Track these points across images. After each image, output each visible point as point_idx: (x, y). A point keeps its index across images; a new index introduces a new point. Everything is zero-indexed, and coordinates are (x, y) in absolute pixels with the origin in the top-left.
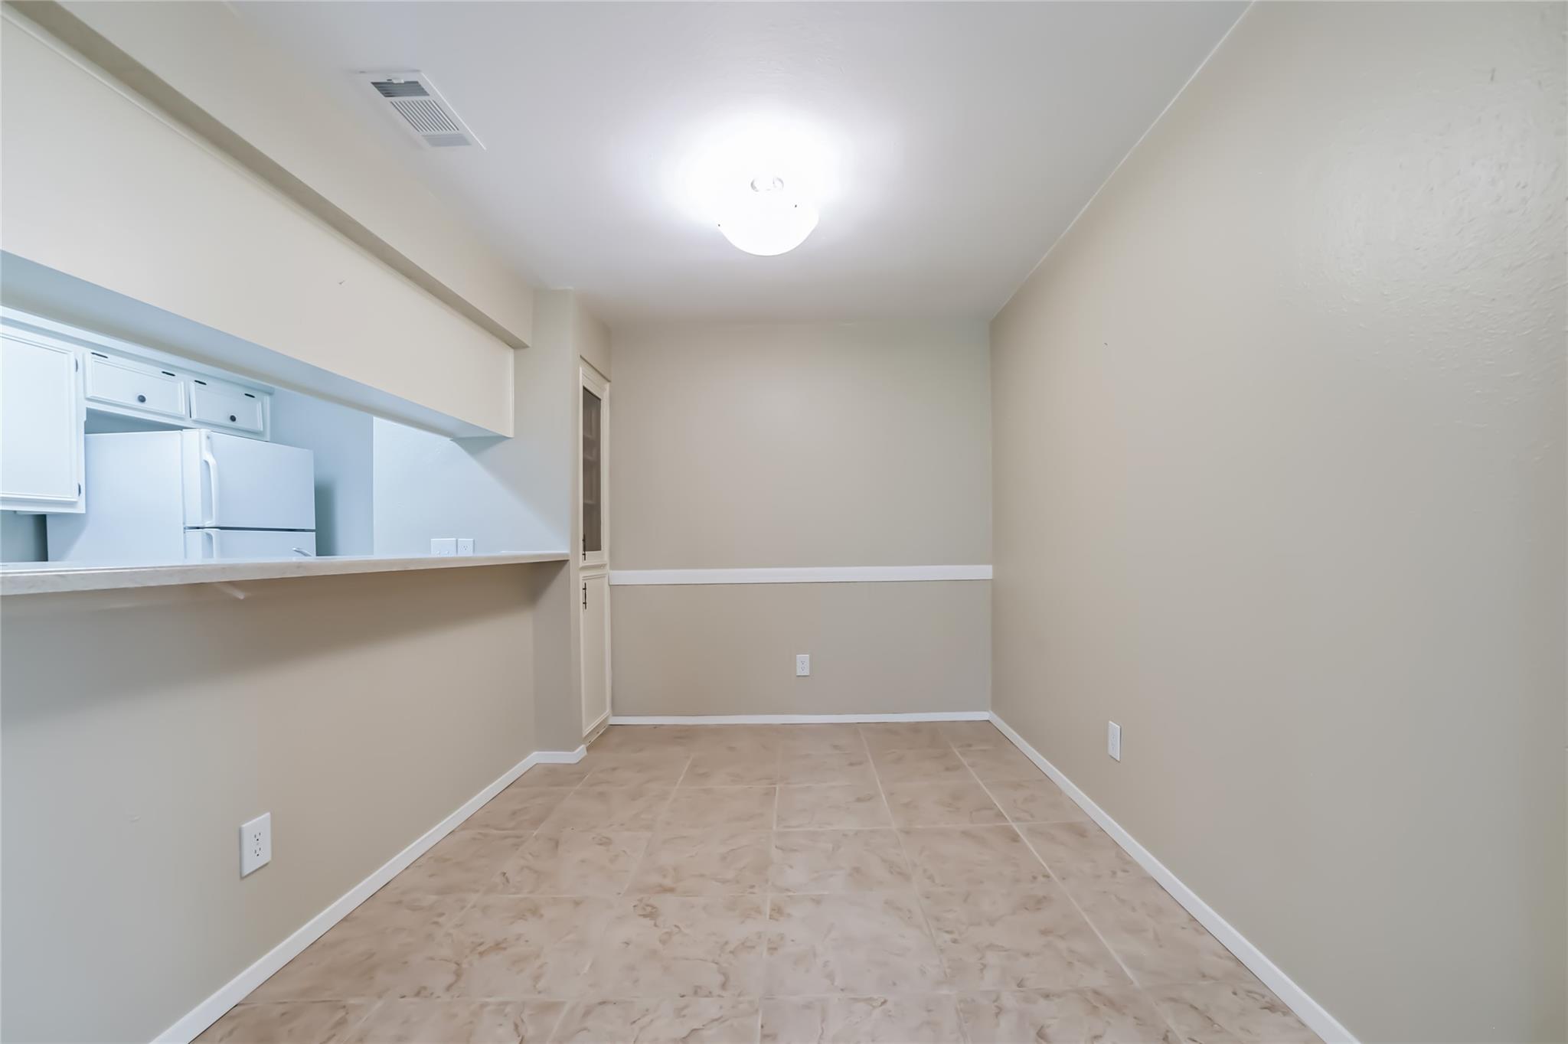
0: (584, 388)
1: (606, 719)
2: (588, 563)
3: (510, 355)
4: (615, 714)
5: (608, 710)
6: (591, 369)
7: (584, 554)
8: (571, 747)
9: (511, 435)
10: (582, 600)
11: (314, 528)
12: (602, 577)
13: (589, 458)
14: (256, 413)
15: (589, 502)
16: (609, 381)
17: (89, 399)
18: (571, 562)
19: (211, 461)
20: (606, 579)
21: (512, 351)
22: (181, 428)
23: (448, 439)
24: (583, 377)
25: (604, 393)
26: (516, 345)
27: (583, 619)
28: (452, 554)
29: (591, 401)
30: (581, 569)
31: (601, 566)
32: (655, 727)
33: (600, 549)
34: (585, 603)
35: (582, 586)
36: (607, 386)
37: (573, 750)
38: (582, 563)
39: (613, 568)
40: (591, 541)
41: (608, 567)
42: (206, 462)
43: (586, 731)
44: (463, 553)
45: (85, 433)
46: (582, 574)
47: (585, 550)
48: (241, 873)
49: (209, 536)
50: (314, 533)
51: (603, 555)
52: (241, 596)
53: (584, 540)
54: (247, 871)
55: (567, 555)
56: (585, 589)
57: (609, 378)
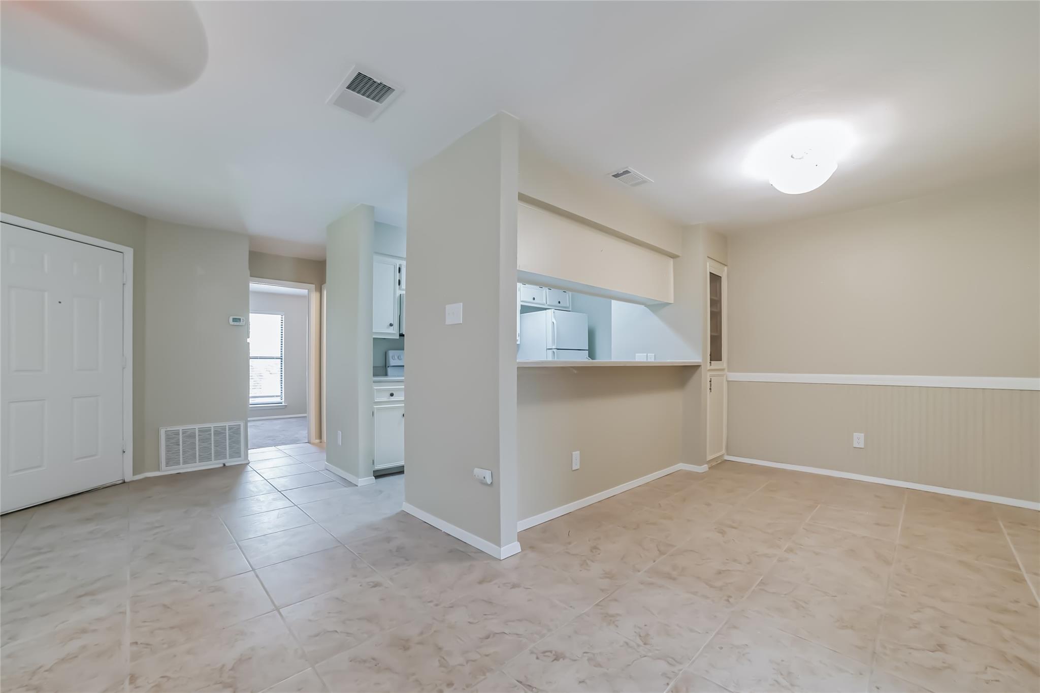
0: (710, 273)
1: (722, 456)
2: (712, 367)
3: (671, 261)
4: (728, 454)
5: (724, 451)
6: (714, 261)
7: (711, 363)
8: (700, 464)
9: (672, 302)
10: (709, 388)
11: (588, 349)
12: (722, 376)
13: (715, 310)
14: (567, 299)
15: (714, 334)
16: (726, 265)
17: (521, 301)
18: (702, 366)
19: (555, 322)
20: (725, 377)
21: (672, 259)
22: (546, 309)
23: (643, 306)
24: (710, 267)
25: (723, 273)
26: (673, 256)
27: (709, 399)
28: (645, 360)
29: (715, 279)
30: (708, 370)
31: (723, 370)
32: (752, 465)
33: (721, 360)
34: (710, 389)
35: (709, 380)
36: (726, 268)
37: (701, 466)
38: (709, 367)
39: (729, 371)
40: (716, 355)
41: (726, 370)
42: (553, 322)
43: (709, 458)
44: (649, 360)
45: (521, 313)
46: (709, 373)
47: (711, 360)
48: (572, 468)
49: (554, 352)
50: (587, 351)
51: (723, 364)
52: (576, 372)
53: (710, 355)
54: (574, 469)
55: (700, 363)
56: (711, 381)
57: (725, 264)
